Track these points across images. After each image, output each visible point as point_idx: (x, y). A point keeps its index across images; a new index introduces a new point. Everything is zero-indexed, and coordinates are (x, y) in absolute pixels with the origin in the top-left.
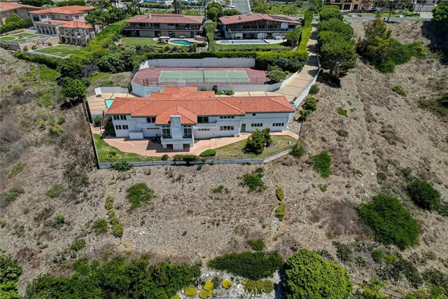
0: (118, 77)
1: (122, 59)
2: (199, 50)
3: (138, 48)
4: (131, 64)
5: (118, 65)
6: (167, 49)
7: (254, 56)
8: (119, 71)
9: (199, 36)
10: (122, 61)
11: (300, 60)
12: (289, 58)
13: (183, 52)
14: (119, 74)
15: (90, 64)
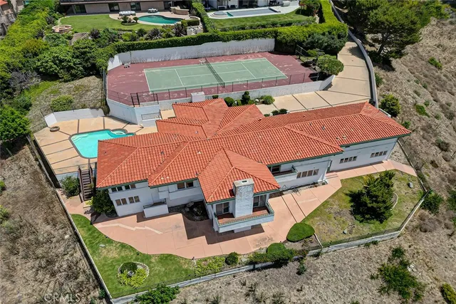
0: (77, 88)
1: (77, 57)
2: (192, 32)
3: (95, 35)
4: (94, 65)
5: (72, 68)
6: (141, 33)
7: (276, 35)
8: (75, 77)
9: (178, 8)
10: (78, 61)
11: (339, 37)
12: (324, 34)
13: (169, 36)
14: (77, 82)
15: (20, 69)
